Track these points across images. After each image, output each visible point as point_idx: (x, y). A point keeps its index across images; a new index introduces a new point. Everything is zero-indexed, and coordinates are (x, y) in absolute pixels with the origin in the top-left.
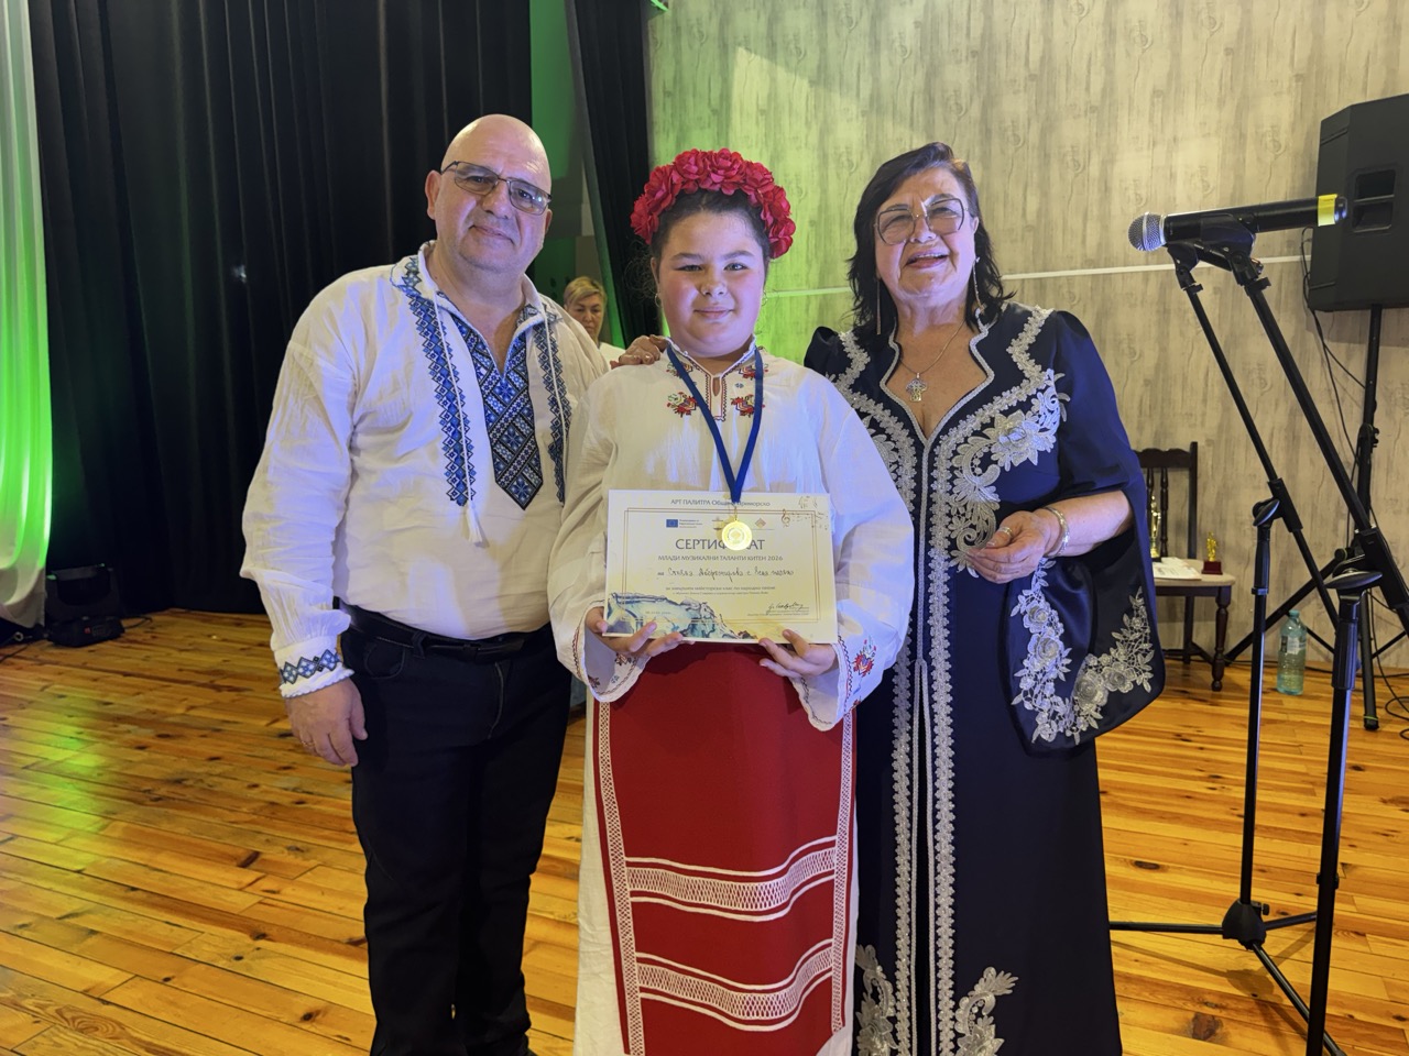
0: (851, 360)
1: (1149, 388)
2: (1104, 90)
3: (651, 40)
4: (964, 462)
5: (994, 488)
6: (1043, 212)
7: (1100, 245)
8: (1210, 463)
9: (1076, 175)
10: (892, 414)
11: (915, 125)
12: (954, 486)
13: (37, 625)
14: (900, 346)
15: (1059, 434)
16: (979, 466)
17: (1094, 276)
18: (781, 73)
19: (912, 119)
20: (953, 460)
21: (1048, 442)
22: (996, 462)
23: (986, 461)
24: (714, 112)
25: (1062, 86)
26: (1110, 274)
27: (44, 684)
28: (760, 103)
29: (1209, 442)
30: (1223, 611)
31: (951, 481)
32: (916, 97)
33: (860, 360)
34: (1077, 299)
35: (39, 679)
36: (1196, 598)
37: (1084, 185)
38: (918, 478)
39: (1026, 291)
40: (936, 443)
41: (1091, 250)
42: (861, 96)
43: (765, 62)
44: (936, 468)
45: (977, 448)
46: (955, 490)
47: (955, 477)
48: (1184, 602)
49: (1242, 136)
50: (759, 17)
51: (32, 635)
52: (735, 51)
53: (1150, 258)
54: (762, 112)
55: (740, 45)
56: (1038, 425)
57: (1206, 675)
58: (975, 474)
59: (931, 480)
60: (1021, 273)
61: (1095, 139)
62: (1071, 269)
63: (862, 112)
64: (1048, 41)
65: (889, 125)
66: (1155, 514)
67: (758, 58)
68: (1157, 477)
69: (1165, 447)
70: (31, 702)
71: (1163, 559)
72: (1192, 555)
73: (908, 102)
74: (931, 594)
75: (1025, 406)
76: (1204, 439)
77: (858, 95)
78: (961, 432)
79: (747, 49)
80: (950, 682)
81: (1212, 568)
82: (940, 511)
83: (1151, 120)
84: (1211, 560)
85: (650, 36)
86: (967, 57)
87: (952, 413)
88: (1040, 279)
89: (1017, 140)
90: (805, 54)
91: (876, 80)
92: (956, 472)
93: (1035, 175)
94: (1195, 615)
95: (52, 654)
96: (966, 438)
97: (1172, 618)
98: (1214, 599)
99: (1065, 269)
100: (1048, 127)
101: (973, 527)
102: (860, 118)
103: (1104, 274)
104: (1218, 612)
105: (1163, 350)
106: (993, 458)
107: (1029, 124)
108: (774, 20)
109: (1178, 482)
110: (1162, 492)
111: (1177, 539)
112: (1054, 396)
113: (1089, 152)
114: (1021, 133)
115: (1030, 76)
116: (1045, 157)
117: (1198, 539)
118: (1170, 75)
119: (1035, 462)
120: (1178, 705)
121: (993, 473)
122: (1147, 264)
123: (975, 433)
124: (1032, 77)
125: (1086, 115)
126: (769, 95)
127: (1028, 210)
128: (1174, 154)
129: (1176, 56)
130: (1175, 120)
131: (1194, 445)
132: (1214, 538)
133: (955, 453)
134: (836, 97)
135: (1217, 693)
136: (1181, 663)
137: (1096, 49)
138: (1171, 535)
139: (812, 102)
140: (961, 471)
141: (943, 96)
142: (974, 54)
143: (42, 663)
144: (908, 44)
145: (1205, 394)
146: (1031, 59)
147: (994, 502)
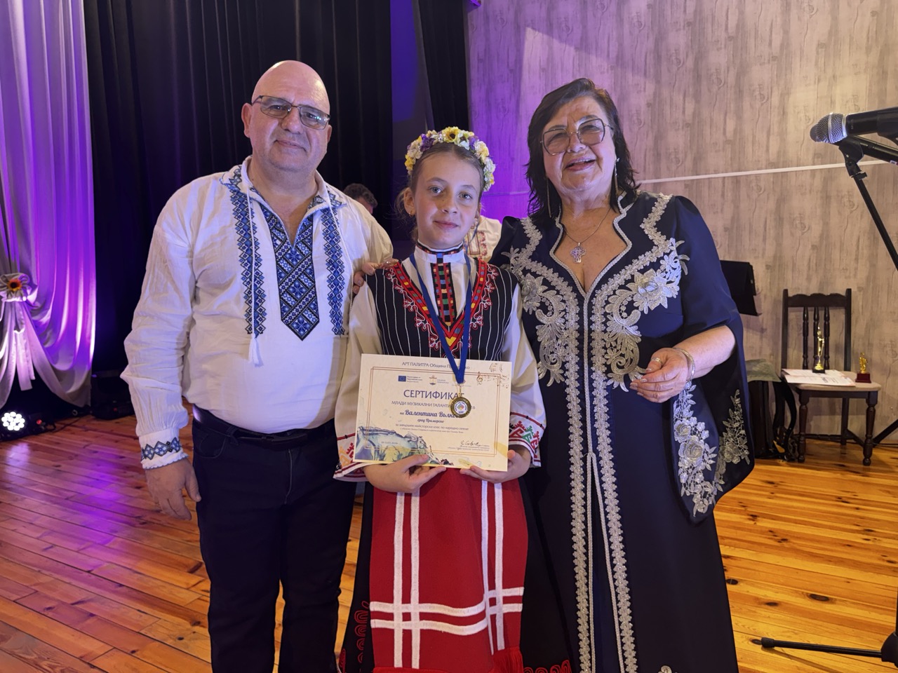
0: (529, 239)
1: (815, 251)
2: (782, 45)
3: (470, 27)
4: (614, 308)
5: (636, 327)
6: (738, 131)
7: (779, 152)
8: (861, 304)
9: (762, 104)
10: (560, 276)
11: (647, 74)
12: (607, 327)
13: (86, 406)
14: (563, 226)
15: (680, 285)
16: (625, 311)
17: (774, 173)
18: (556, 43)
19: (645, 71)
20: (606, 307)
21: (674, 290)
22: (637, 308)
23: (630, 307)
24: (511, 71)
25: (751, 42)
26: (787, 172)
27: (86, 443)
28: (542, 64)
29: (860, 289)
30: (872, 409)
31: (605, 323)
32: (648, 55)
33: (535, 236)
34: (763, 189)
35: (84, 441)
36: (850, 399)
37: (768, 111)
38: (580, 322)
39: (726, 184)
40: (593, 296)
41: (773, 156)
42: (610, 56)
43: (545, 37)
44: (594, 314)
45: (623, 297)
46: (608, 330)
47: (607, 320)
48: (841, 401)
49: (885, 73)
50: (541, 7)
51: (83, 412)
52: (525, 30)
53: (816, 160)
54: (543, 70)
55: (528, 26)
56: (665, 279)
57: (859, 453)
58: (622, 317)
59: (590, 323)
60: (723, 172)
61: (776, 80)
62: (758, 169)
63: (611, 67)
64: (742, 13)
65: (629, 75)
66: (820, 340)
67: (541, 34)
68: (822, 313)
69: (827, 292)
70: (76, 455)
71: (826, 371)
72: (847, 368)
73: (643, 60)
74: (595, 405)
75: (655, 266)
76: (856, 287)
77: (608, 56)
78: (610, 287)
79: (533, 28)
80: (614, 468)
81: (863, 378)
82: (598, 345)
83: (816, 64)
84: (863, 372)
85: (469, 24)
86: (684, 26)
87: (603, 274)
88: (736, 177)
89: (719, 80)
90: (572, 30)
91: (621, 45)
92: (608, 316)
93: (732, 105)
94: (850, 410)
95: (93, 424)
96: (614, 291)
97: (832, 412)
98: (865, 400)
99: (754, 170)
100: (742, 72)
101: (622, 355)
102: (610, 71)
103: (782, 172)
104: (868, 410)
105: (826, 224)
106: (635, 305)
107: (728, 71)
108: (551, 9)
109: (837, 317)
110: (825, 324)
111: (836, 357)
112: (676, 258)
113: (771, 88)
114: (722, 77)
115: (729, 37)
116: (740, 93)
117: (852, 357)
118: (830, 33)
119: (666, 306)
120: (838, 475)
121: (636, 315)
122: (814, 164)
123: (621, 287)
124: (730, 38)
125: (769, 63)
126: (548, 59)
127: (728, 130)
128: (833, 88)
129: (835, 19)
130: (834, 65)
131: (849, 291)
132: (864, 357)
133: (607, 302)
134: (593, 58)
135: (867, 467)
136: (839, 444)
137: (776, 16)
138: (831, 354)
139: (577, 62)
140: (612, 316)
141: (667, 55)
142: (689, 24)
143: (87, 430)
144: (642, 20)
145: (857, 256)
146: (729, 26)
147: (637, 337)
